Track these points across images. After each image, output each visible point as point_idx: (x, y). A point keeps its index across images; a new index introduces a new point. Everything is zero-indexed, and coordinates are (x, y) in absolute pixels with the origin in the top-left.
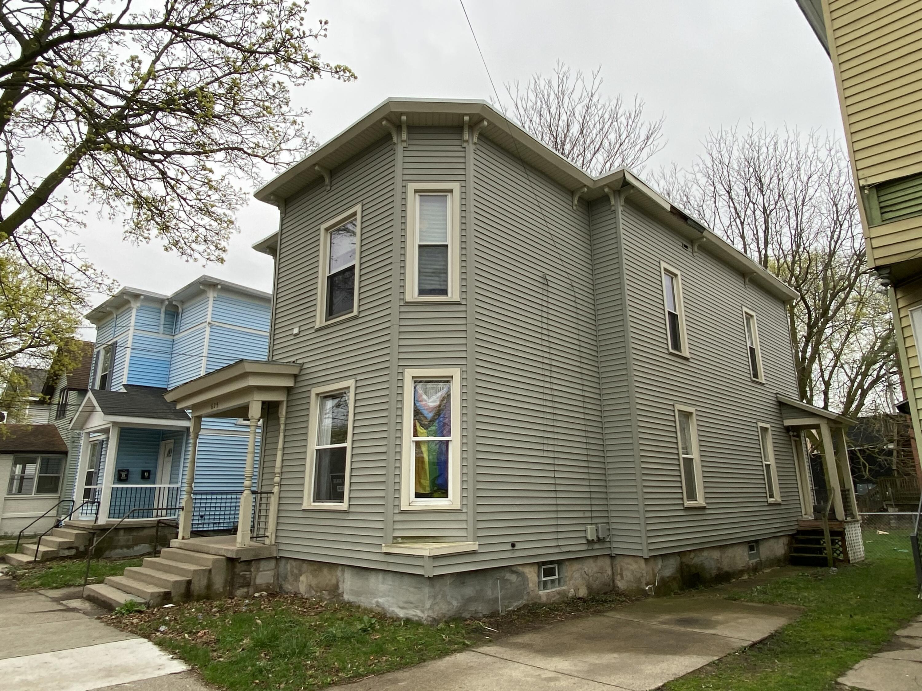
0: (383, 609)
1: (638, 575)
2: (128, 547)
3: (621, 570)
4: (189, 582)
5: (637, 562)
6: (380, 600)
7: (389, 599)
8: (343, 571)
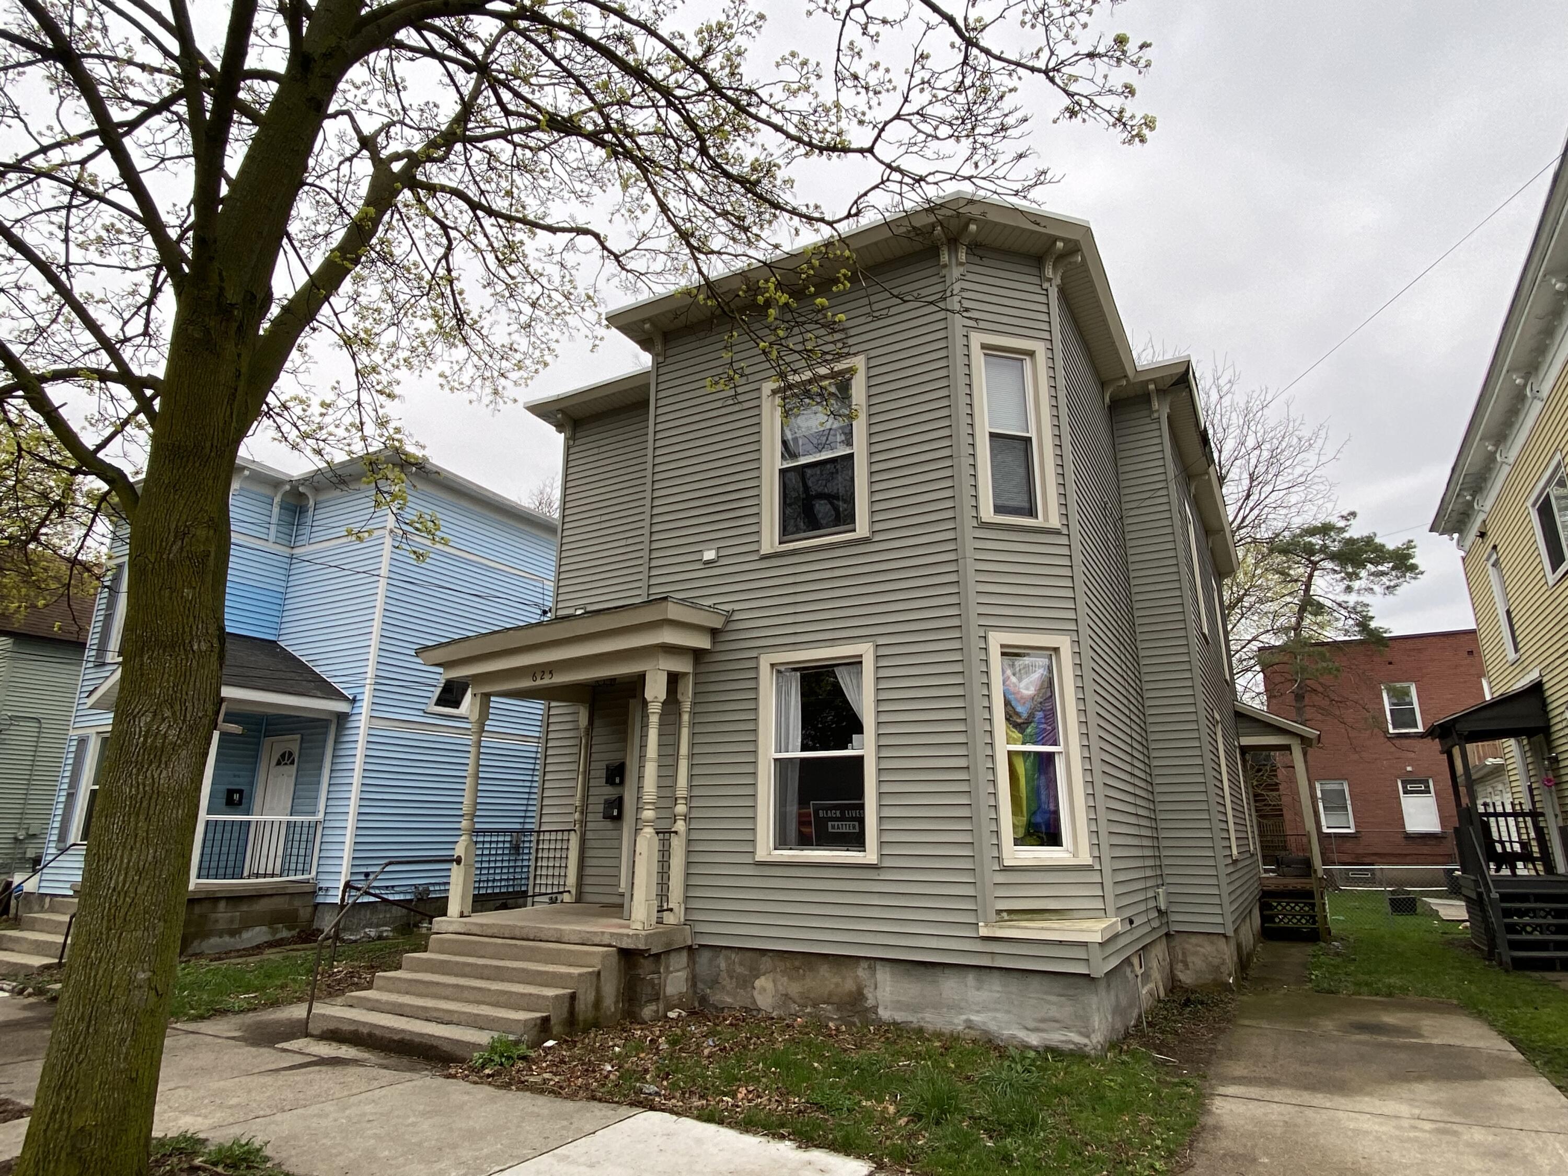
0: (985, 1032)
1: (1216, 962)
2: (233, 933)
3: (1184, 954)
4: (573, 997)
5: (1212, 943)
6: (973, 1018)
7: (999, 1015)
8: (872, 969)
